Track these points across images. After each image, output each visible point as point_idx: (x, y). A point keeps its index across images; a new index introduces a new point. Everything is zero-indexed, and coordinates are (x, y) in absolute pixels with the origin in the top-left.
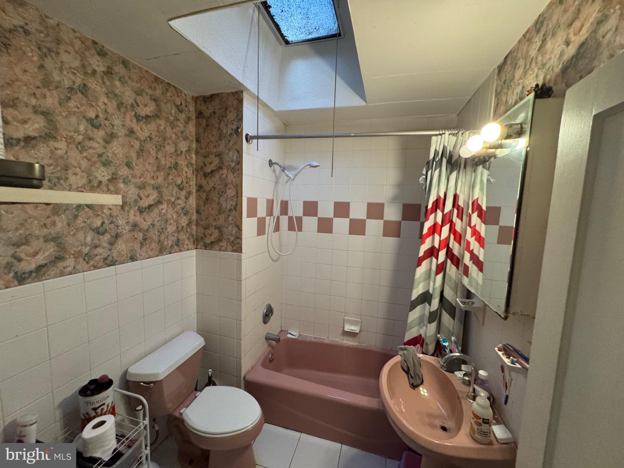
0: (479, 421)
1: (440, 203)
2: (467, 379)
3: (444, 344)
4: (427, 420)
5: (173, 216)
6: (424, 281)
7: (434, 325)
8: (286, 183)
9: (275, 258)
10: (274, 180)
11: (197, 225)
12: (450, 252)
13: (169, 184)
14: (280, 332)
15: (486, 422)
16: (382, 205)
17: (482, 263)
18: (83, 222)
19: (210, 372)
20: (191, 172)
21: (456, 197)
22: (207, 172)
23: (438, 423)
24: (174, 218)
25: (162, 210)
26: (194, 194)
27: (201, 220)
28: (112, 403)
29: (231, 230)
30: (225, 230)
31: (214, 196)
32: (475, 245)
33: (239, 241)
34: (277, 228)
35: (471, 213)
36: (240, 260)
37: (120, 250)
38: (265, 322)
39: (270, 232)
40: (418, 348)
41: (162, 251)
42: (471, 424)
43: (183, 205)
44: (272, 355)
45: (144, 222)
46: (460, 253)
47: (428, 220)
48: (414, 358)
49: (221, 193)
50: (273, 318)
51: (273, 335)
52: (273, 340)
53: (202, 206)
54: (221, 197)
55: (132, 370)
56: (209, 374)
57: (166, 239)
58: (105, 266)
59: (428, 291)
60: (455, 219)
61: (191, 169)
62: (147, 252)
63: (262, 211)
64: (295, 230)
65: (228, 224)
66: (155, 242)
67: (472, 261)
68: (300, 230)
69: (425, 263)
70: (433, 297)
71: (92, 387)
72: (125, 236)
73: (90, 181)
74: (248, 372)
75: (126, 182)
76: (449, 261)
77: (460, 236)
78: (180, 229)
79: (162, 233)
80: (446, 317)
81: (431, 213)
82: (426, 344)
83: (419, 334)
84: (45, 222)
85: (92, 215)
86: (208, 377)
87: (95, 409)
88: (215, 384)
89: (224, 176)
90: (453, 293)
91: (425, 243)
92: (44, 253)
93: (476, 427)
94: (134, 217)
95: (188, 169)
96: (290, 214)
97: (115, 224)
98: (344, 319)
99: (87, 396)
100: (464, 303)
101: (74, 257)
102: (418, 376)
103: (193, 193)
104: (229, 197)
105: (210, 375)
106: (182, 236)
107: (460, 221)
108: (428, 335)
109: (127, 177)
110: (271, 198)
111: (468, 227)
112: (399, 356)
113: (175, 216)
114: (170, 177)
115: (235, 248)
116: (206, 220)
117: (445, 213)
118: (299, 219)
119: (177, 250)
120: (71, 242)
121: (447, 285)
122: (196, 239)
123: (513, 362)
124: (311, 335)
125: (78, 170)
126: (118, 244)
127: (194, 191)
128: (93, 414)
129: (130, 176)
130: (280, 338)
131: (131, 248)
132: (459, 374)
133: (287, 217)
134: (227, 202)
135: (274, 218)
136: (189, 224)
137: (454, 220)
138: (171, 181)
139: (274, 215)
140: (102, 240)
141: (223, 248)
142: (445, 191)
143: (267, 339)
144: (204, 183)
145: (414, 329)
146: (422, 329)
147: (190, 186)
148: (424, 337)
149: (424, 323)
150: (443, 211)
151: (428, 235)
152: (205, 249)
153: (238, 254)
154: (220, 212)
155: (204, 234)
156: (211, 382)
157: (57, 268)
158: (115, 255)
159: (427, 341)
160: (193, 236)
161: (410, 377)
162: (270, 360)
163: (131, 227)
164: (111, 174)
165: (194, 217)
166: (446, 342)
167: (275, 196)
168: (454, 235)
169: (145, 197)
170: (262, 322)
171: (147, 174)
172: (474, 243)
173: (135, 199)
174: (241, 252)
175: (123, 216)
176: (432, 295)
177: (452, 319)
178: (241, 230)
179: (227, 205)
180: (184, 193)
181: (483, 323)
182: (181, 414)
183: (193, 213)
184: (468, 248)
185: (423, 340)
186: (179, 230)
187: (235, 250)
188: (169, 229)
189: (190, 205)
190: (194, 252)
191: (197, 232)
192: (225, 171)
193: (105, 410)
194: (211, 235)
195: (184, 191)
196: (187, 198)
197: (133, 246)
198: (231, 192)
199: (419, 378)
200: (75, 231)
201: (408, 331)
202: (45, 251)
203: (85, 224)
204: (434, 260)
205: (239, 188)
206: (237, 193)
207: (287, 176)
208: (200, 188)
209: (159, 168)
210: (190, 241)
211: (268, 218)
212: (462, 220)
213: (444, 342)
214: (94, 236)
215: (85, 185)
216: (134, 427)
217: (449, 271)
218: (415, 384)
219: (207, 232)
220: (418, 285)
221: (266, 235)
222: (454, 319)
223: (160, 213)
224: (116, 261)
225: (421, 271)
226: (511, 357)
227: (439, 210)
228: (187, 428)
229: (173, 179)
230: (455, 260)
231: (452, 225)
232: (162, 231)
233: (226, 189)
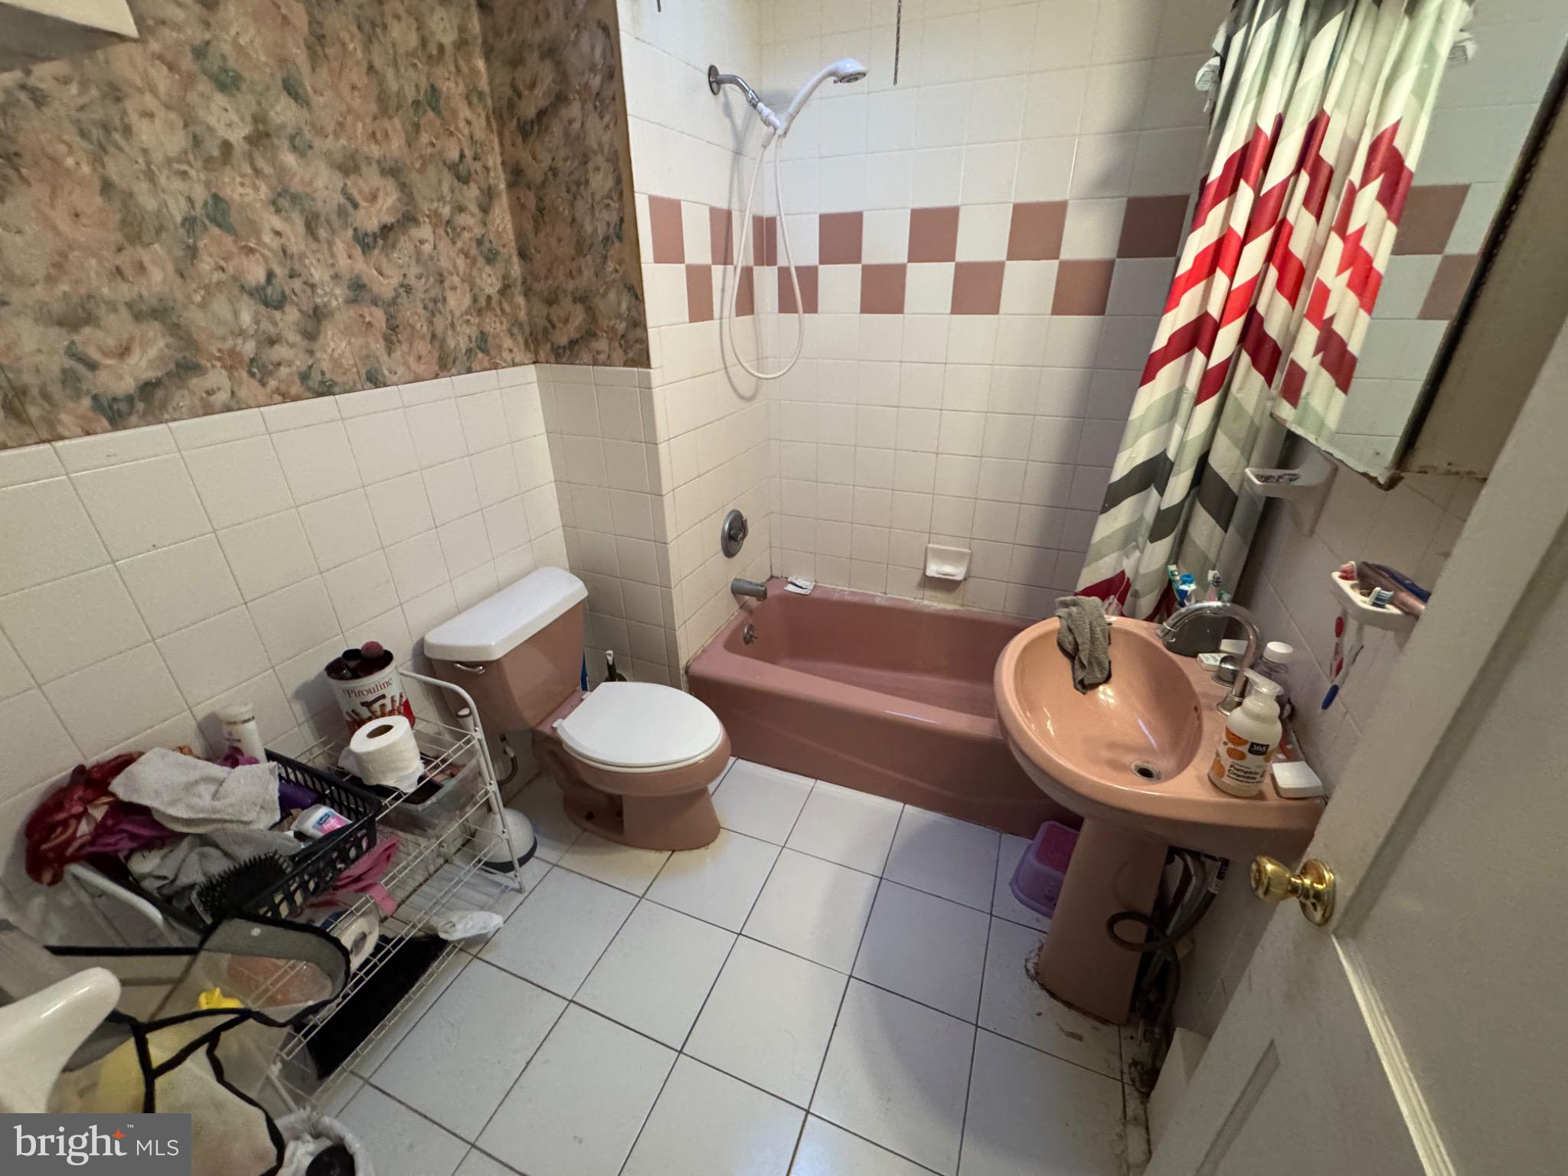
0: (1240, 748)
1: (1253, 157)
2: (1231, 667)
3: (1184, 587)
4: (1106, 754)
5: (455, 266)
6: (1159, 424)
7: (1164, 546)
8: (765, 147)
9: (747, 393)
10: (731, 144)
11: (526, 295)
12: (1253, 329)
13: (425, 162)
14: (768, 580)
15: (1258, 749)
16: (1060, 208)
17: (1353, 361)
18: (216, 269)
19: (610, 655)
20: (483, 123)
21: (1315, 130)
22: (529, 119)
23: (1134, 761)
24: (461, 269)
25: (422, 242)
26: (504, 200)
27: (537, 279)
28: (401, 696)
29: (613, 301)
30: (601, 305)
31: (556, 196)
32: (1342, 304)
33: (639, 331)
34: (746, 304)
35: (1357, 184)
36: (647, 387)
37: (336, 356)
38: (729, 553)
39: (726, 313)
40: (1110, 604)
41: (445, 364)
42: (1218, 755)
43: (478, 231)
44: (751, 627)
45: (381, 278)
46: (1288, 328)
47: (1203, 223)
48: (1095, 623)
49: (574, 188)
50: (748, 544)
51: (751, 583)
52: (751, 593)
53: (531, 235)
54: (575, 198)
55: (434, 638)
56: (607, 660)
57: (450, 332)
58: (308, 394)
59: (1164, 453)
60: (1297, 213)
61: (480, 110)
62: (406, 364)
63: (698, 247)
64: (796, 311)
65: (607, 283)
66: (423, 338)
67: (1320, 356)
68: (811, 306)
69: (1167, 375)
70: (1175, 468)
71: (352, 664)
72: (338, 316)
73: (197, 142)
74: (696, 658)
75: (301, 149)
76: (1245, 359)
77: (1302, 272)
78: (483, 302)
79: (437, 314)
80: (1204, 527)
81: (1216, 201)
82: (1132, 595)
83: (1118, 571)
84: (117, 262)
85: (235, 250)
86: (606, 667)
87: (368, 705)
88: (622, 679)
89: (577, 125)
90: (1238, 453)
91: (1177, 305)
92: (144, 352)
93: (1227, 762)
94: (349, 261)
95: (474, 112)
96: (782, 261)
97: (303, 278)
98: (926, 549)
99: (343, 678)
100: (1265, 479)
101: (224, 367)
102: (1100, 664)
103: (500, 195)
104: (598, 197)
105: (611, 663)
106: (495, 326)
107: (1313, 219)
108: (1142, 571)
109: (299, 132)
110: (722, 204)
111: (1334, 236)
112: (1056, 618)
113: (461, 263)
114: (425, 138)
115: (631, 355)
116: (547, 278)
117: (1264, 191)
118: (809, 276)
119: (486, 364)
120: (203, 324)
121: (1225, 433)
122: (531, 334)
123: (1379, 602)
124: (841, 588)
125: (150, 101)
126: (326, 338)
127: (502, 186)
128: (365, 712)
129: (306, 129)
130: (765, 591)
131: (364, 352)
132: (1210, 659)
133: (775, 269)
134: (593, 215)
135: (735, 268)
136: (505, 290)
137: (1291, 217)
138: (429, 150)
139: (735, 263)
140: (281, 324)
141: (602, 357)
142: (1280, 110)
143: (737, 591)
144: (525, 157)
145: (1107, 559)
146: (1127, 557)
147: (487, 169)
148: (1131, 578)
149: (1136, 540)
150: (1257, 189)
151: (1192, 279)
152: (557, 363)
153: (641, 370)
154: (581, 247)
155: (550, 321)
156: (613, 675)
157: (192, 393)
158: (325, 365)
159: (1137, 586)
160: (521, 325)
161: (1077, 666)
162: (745, 639)
163: (347, 292)
164: (248, 118)
165: (516, 270)
166: (1191, 582)
167: (735, 199)
168: (1282, 271)
169: (366, 200)
170: (721, 554)
171: (354, 125)
172: (1344, 296)
173: (339, 205)
174: (649, 366)
175: (319, 256)
176: (1172, 464)
177: (1219, 529)
178: (643, 301)
179: (596, 225)
180: (473, 192)
181: (1312, 532)
182: (554, 729)
183: (510, 257)
184: (1316, 312)
185: (1128, 585)
186: (481, 307)
187: (633, 360)
188: (452, 302)
189: (499, 234)
190: (530, 372)
191: (529, 313)
192: (574, 110)
193: (389, 708)
194: (566, 321)
195: (473, 186)
196: (485, 209)
197: (367, 345)
198: (600, 182)
199: (1102, 670)
200: (202, 292)
201: (1089, 565)
202: (145, 345)
203: (223, 276)
204: (1198, 356)
205: (621, 164)
206: (618, 181)
207: (767, 122)
208: (516, 175)
209: (386, 105)
210: (515, 340)
211: (717, 271)
212: (1318, 217)
213: (1184, 583)
214: (257, 313)
215: (185, 152)
216: (455, 741)
217: (1241, 389)
218: (1087, 682)
219: (557, 312)
220: (1137, 437)
221: (715, 323)
222: (1226, 530)
223: (418, 253)
224: (334, 384)
225: (1150, 397)
226: (1378, 589)
227: (1247, 181)
228: (571, 756)
229: (433, 145)
230: (1266, 355)
231: (1282, 231)
232: (434, 306)
233: (587, 172)
